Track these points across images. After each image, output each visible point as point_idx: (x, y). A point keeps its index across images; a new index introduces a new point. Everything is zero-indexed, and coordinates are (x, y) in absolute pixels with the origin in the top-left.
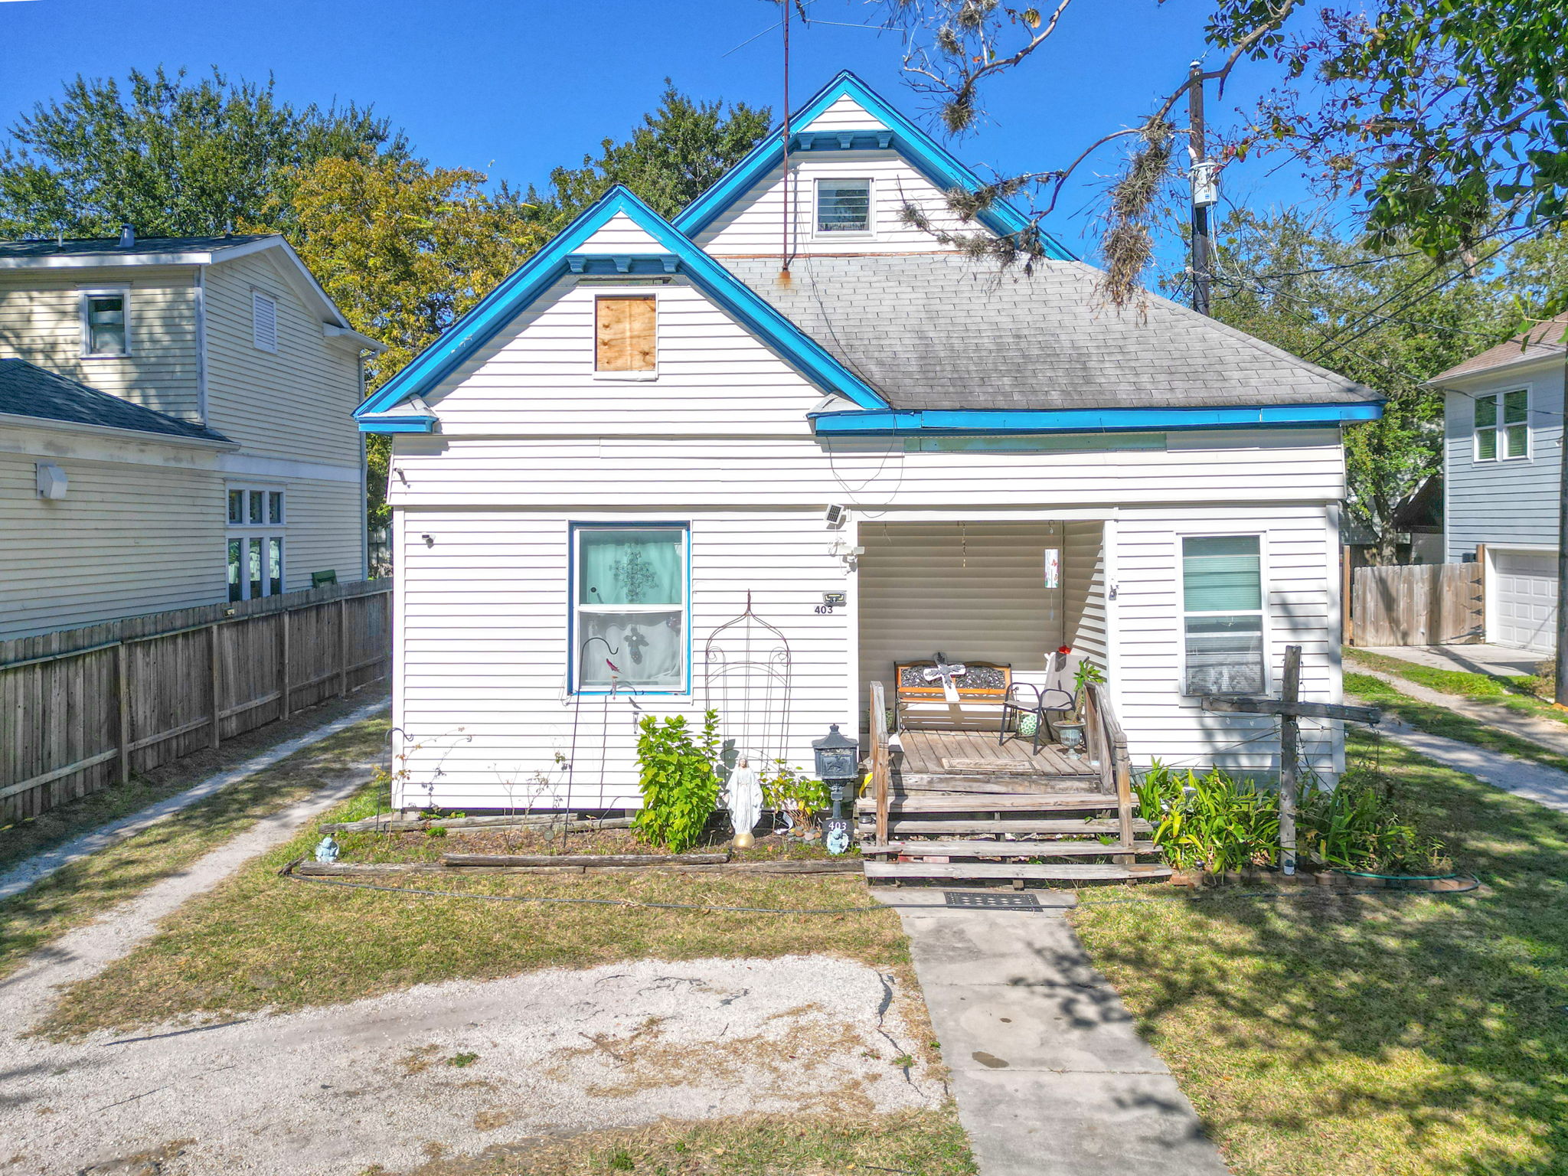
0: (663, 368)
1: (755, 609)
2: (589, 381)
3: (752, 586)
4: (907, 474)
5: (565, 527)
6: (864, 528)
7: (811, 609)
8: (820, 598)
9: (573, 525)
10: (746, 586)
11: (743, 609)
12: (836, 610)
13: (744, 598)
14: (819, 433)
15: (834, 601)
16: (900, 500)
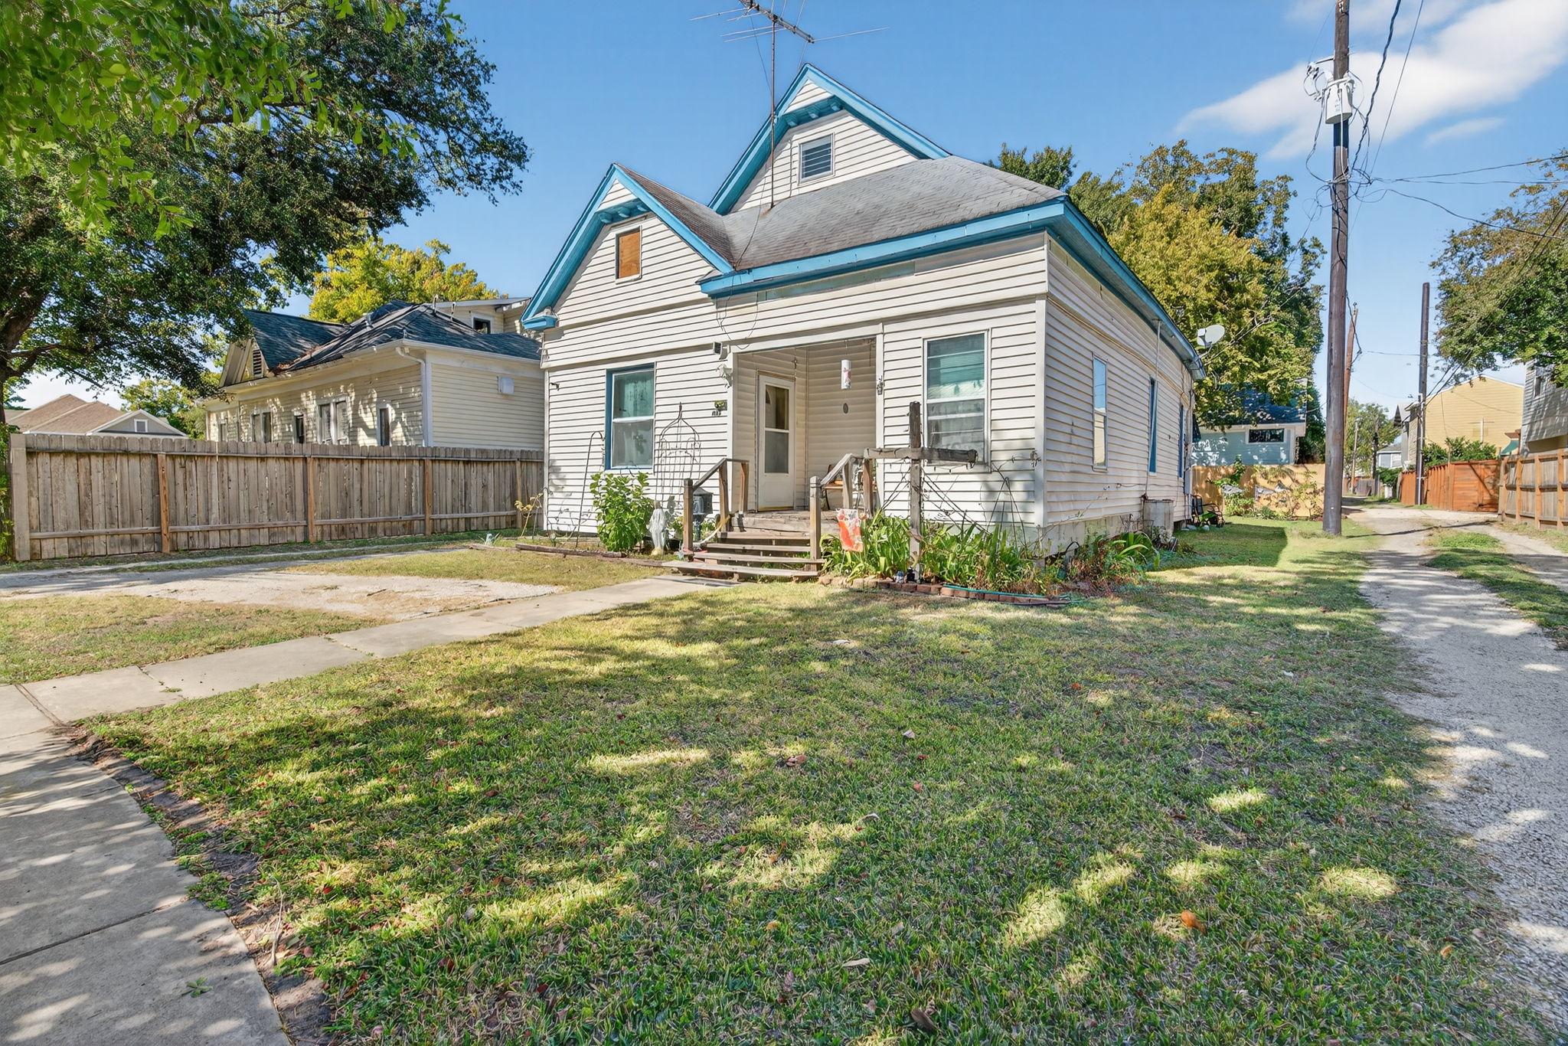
0: (645, 271)
1: (684, 415)
2: (614, 285)
3: (683, 400)
4: (761, 316)
5: (604, 373)
6: (737, 356)
7: (710, 413)
8: (712, 406)
9: (610, 372)
10: (677, 401)
11: (676, 415)
12: (723, 413)
13: (677, 408)
14: (715, 296)
15: (721, 407)
16: (756, 334)
